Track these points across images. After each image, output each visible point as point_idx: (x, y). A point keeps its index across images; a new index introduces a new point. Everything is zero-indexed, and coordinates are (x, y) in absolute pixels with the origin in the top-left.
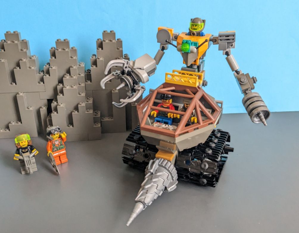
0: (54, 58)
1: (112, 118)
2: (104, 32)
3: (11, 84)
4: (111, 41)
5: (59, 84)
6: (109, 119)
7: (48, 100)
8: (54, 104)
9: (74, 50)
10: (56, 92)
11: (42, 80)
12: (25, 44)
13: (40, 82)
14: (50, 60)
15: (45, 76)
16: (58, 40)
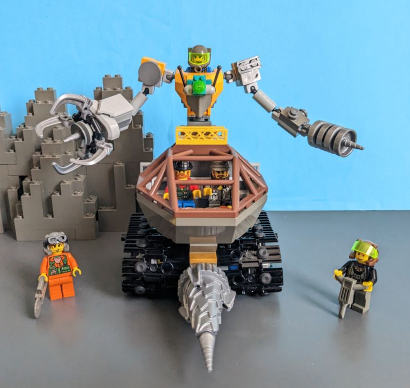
0: (31, 114)
1: (115, 208)
2: (106, 76)
5: (36, 153)
6: (110, 209)
11: (13, 147)
13: (10, 150)
14: (26, 118)
16: (38, 89)
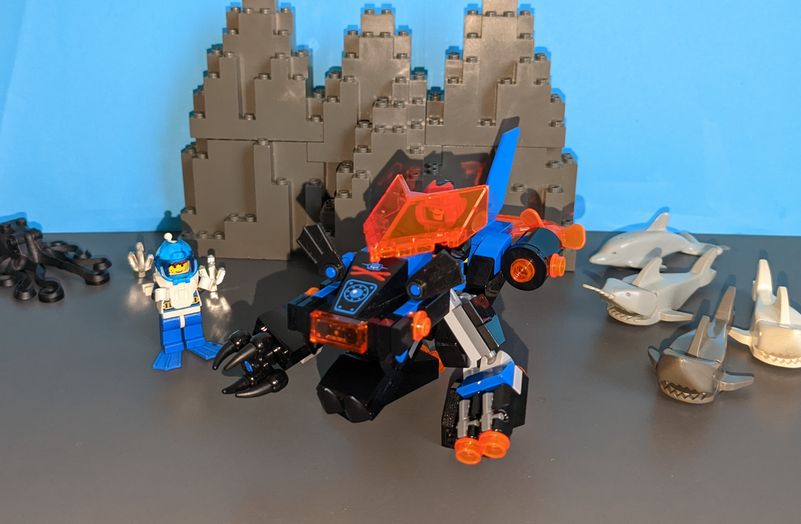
0: (352, 56)
3: (241, 117)
5: (361, 123)
8: (342, 175)
14: (342, 61)
15: (328, 101)
16: (366, 12)
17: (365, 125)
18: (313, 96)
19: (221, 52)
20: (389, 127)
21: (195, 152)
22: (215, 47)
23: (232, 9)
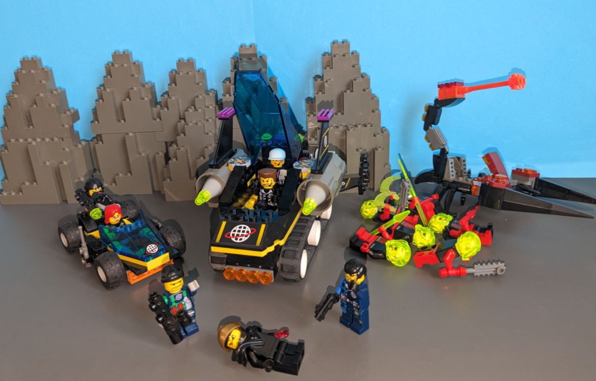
3: (119, 121)
4: (250, 59)
7: (166, 142)
8: (172, 149)
9: (202, 74)
10: (176, 132)
12: (138, 66)
15: (163, 109)
17: (183, 121)
18: (156, 107)
19: (104, 88)
20: (195, 122)
21: (97, 140)
22: (101, 85)
23: (108, 64)
